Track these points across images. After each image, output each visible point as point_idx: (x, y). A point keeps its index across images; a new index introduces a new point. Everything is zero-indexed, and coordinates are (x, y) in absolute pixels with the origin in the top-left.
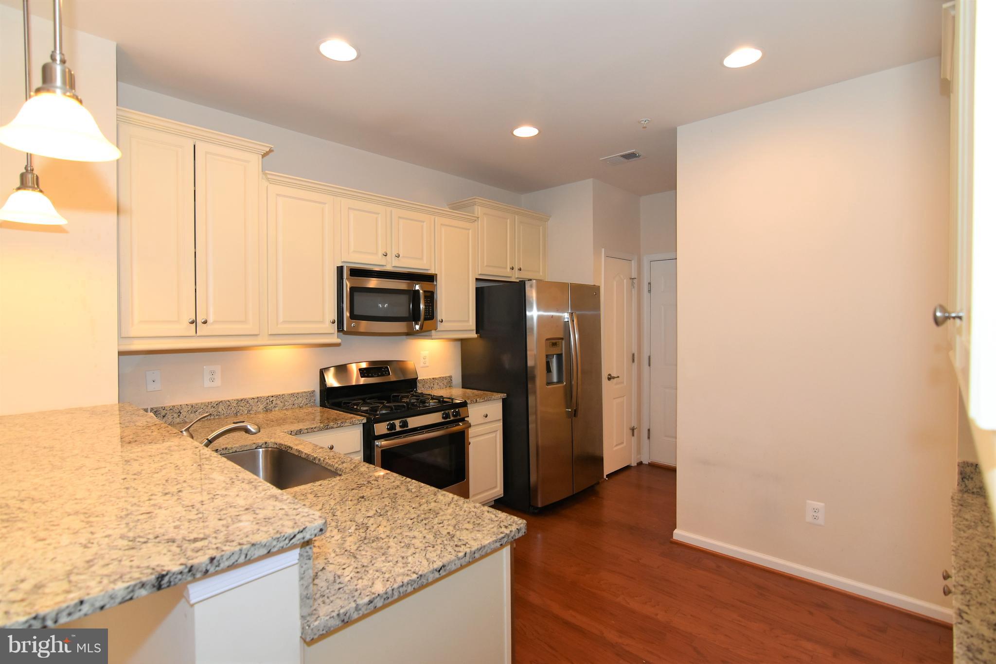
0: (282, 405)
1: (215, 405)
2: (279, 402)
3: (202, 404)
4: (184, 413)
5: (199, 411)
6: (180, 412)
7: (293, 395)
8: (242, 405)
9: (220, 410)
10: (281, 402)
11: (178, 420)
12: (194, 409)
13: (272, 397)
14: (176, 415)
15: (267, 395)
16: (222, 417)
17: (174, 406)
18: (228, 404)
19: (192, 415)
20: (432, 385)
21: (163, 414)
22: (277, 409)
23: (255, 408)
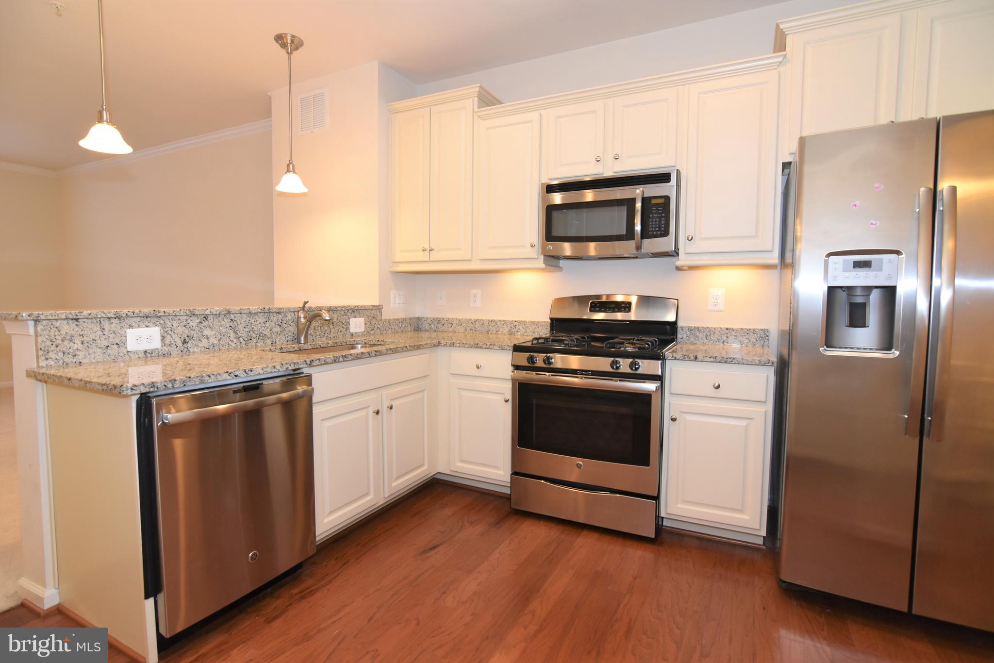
0: (523, 330)
1: (473, 322)
2: (521, 328)
3: (465, 319)
4: (454, 325)
5: (463, 325)
6: (452, 324)
7: (533, 323)
8: (492, 325)
9: (477, 326)
10: (523, 328)
11: (451, 330)
12: (460, 322)
13: (516, 322)
14: (450, 325)
15: (512, 319)
16: (478, 332)
17: (449, 319)
18: (482, 322)
19: (459, 327)
20: (725, 338)
21: (443, 323)
22: (519, 334)
23: (501, 330)
